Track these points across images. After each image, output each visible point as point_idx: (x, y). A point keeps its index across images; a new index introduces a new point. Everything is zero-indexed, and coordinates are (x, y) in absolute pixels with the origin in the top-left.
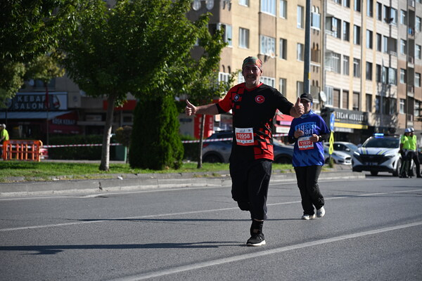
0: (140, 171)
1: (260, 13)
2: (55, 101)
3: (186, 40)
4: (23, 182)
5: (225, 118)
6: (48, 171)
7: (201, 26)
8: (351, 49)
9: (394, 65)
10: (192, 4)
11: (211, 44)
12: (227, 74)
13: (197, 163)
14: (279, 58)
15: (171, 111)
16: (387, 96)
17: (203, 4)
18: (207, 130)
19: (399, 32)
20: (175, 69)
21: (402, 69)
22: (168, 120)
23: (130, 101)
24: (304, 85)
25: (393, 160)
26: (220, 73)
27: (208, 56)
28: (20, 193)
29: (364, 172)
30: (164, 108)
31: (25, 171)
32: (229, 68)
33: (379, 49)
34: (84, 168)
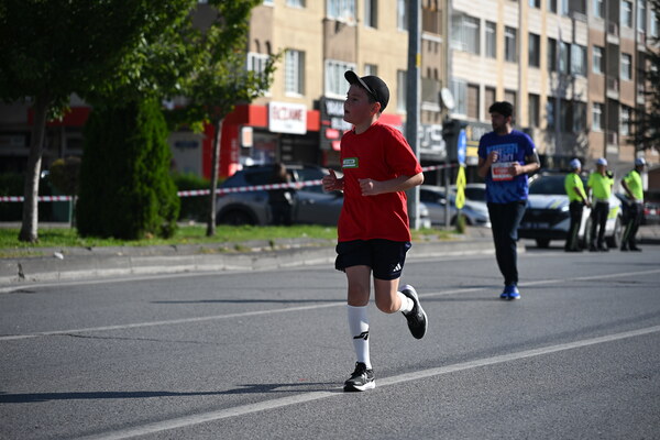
0: (97, 241)
5: (261, 141)
8: (500, 8)
9: (582, 39)
12: (264, 56)
13: (205, 226)
14: (364, 28)
15: (154, 128)
16: (569, 97)
18: (226, 162)
20: (161, 47)
21: (596, 46)
22: (150, 145)
23: (76, 110)
24: (410, 76)
26: (252, 54)
27: (222, 19)
29: (524, 243)
30: (140, 122)
32: (268, 45)
33: (554, 8)
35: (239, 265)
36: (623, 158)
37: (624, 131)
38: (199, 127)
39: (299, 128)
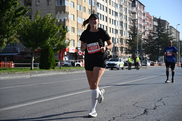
0: (43, 70)
1: (77, 23)
2: (16, 50)
3: (56, 31)
4: (7, 74)
5: (68, 54)
6: (15, 71)
7: (60, 27)
9: (117, 37)
10: (57, 20)
11: (63, 32)
12: (68, 41)
15: (52, 52)
16: (115, 46)
17: (61, 20)
19: (118, 28)
20: (52, 39)
21: (119, 38)
22: (51, 54)
23: (39, 49)
25: (117, 65)
26: (66, 41)
27: (62, 35)
28: (6, 77)
29: (109, 69)
30: (49, 51)
31: (8, 71)
32: (69, 39)
33: (113, 33)
34: (26, 69)
35: (65, 73)
36: (124, 56)
37: (124, 51)
38: (58, 51)
39: (74, 52)
